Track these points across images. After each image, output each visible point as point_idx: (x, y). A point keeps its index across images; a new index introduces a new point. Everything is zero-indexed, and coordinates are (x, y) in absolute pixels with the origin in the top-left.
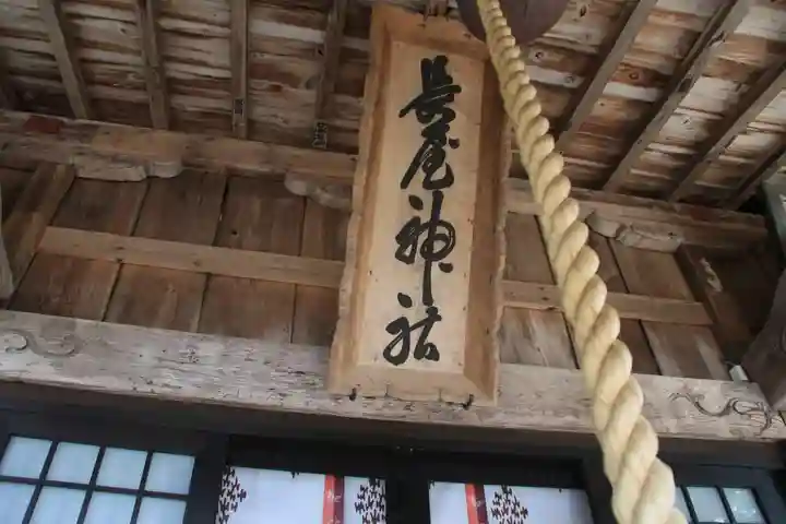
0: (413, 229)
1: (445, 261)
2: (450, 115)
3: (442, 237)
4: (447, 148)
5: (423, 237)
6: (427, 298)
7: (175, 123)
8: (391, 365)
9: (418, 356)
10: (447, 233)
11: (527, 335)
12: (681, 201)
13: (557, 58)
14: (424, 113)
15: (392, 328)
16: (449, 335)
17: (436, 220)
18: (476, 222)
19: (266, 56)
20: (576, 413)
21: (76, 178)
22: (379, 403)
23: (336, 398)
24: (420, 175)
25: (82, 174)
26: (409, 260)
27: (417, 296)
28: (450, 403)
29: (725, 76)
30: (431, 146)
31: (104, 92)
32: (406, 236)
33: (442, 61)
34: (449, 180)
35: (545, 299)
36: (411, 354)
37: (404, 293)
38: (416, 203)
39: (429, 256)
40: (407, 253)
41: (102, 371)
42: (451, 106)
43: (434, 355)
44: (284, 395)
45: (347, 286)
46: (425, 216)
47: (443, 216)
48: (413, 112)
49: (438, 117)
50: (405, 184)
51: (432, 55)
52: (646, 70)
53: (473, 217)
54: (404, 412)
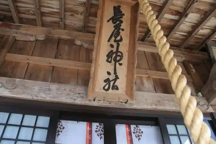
0: (111, 54)
1: (120, 62)
2: (122, 22)
3: (119, 56)
4: (121, 31)
5: (114, 55)
6: (115, 73)
7: (43, 25)
8: (104, 91)
9: (112, 89)
10: (121, 55)
11: (142, 83)
12: (184, 48)
14: (114, 21)
15: (105, 81)
16: (121, 83)
17: (117, 51)
18: (129, 52)
19: (70, 6)
20: (156, 105)
21: (15, 40)
22: (102, 102)
23: (90, 101)
24: (113, 38)
25: (17, 39)
26: (110, 62)
27: (112, 72)
28: (122, 102)
29: (197, 13)
30: (116, 30)
31: (23, 16)
32: (109, 55)
33: (119, 6)
34: (121, 40)
37: (109, 71)
38: (112, 46)
39: (116, 61)
40: (110, 60)
41: (24, 93)
42: (121, 19)
43: (117, 89)
44: (75, 100)
45: (93, 69)
46: (114, 50)
47: (119, 50)
48: (111, 21)
49: (118, 22)
50: (109, 41)
51: (116, 5)
52: (176, 11)
53: (128, 50)
54: (109, 105)
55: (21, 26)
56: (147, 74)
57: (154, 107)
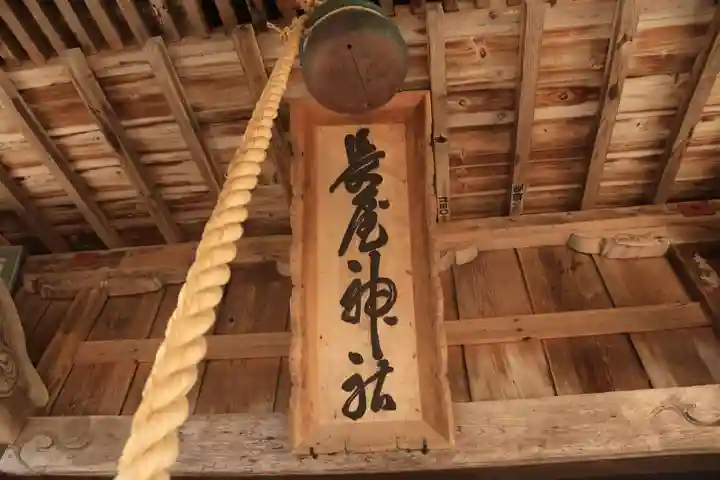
0: (355, 292)
1: (390, 314)
2: (379, 179)
3: (383, 293)
4: (378, 210)
5: (365, 298)
6: (377, 353)
8: (350, 420)
9: (375, 408)
10: (387, 288)
11: (502, 369)
13: (479, 100)
14: (353, 184)
15: (347, 386)
16: (402, 385)
17: (375, 278)
18: (414, 273)
20: (542, 444)
21: (109, 297)
22: (339, 459)
23: (301, 457)
24: (356, 240)
25: (112, 293)
26: (355, 320)
27: (366, 353)
28: (409, 451)
30: (363, 212)
32: (349, 300)
33: (364, 133)
34: (383, 239)
35: (519, 330)
36: (368, 408)
37: (354, 351)
38: (354, 266)
39: (374, 313)
40: (353, 313)
42: (377, 171)
43: (391, 405)
44: (254, 461)
45: (296, 355)
46: (365, 277)
47: (381, 275)
48: (342, 185)
49: (365, 184)
50: (341, 252)
51: (353, 130)
52: (572, 89)
53: (410, 268)
54: (363, 465)
55: (122, 254)
57: (532, 453)
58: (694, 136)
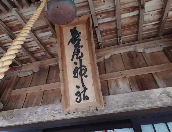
0: (76, 70)
1: (85, 75)
2: (80, 40)
3: (83, 69)
4: (80, 48)
5: (79, 71)
6: (83, 85)
8: (78, 103)
9: (84, 100)
10: (85, 68)
11: (118, 86)
13: (105, 15)
14: (73, 42)
15: (76, 95)
16: (91, 93)
19: (45, 41)
21: (19, 78)
24: (75, 57)
26: (77, 77)
27: (80, 85)
28: (93, 110)
30: (76, 49)
32: (75, 72)
33: (75, 28)
34: (82, 55)
36: (82, 100)
37: (77, 85)
38: (75, 63)
39: (81, 75)
40: (76, 76)
42: (79, 38)
43: (88, 98)
46: (78, 66)
47: (82, 65)
48: (71, 42)
49: (77, 42)
50: (72, 60)
51: (72, 28)
52: (131, 7)
53: (90, 62)
54: (81, 115)
55: (22, 66)
56: (122, 75)
58: (168, 16)
